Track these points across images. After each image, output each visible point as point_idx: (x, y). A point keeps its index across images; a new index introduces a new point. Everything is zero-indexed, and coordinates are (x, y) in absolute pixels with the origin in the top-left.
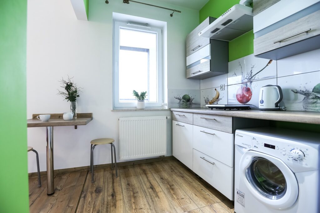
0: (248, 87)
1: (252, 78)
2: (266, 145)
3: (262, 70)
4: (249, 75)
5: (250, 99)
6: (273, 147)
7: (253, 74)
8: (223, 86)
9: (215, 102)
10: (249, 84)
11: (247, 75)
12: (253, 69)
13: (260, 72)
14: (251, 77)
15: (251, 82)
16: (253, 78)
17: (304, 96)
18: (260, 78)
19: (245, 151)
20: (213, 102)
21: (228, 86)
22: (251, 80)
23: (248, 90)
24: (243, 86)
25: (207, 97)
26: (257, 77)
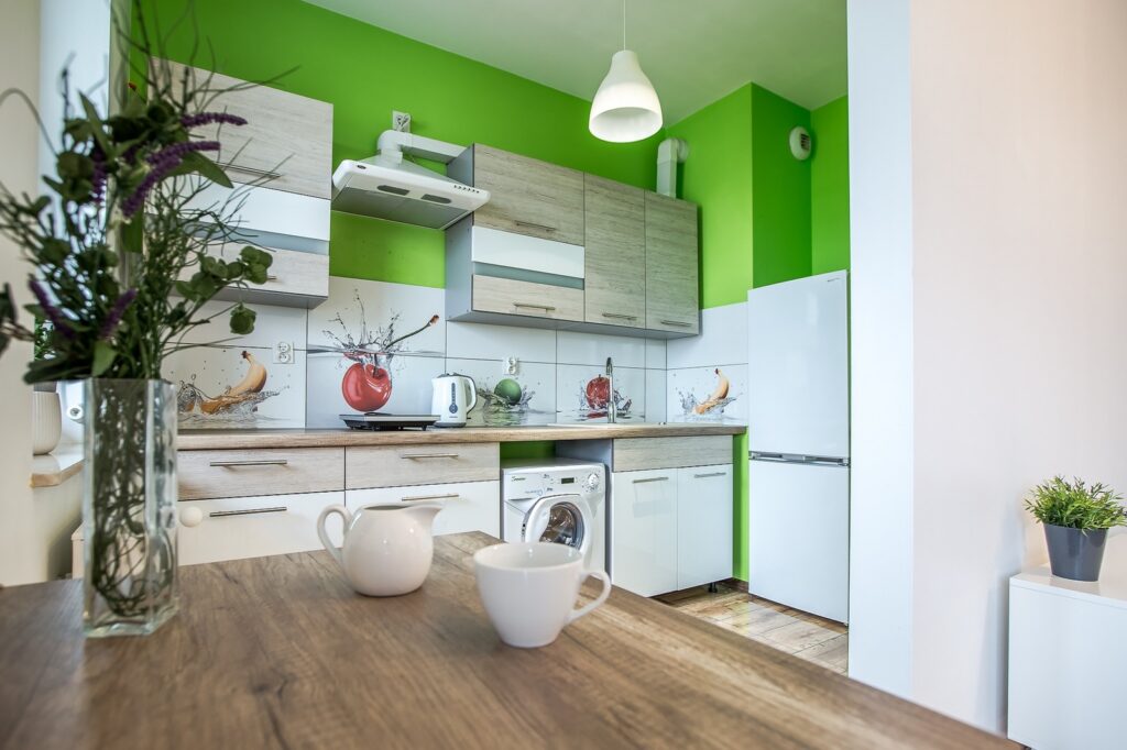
0: (381, 366)
1: (392, 344)
3: (417, 332)
4: (385, 337)
5: (387, 399)
6: (571, 480)
7: (395, 336)
8: (289, 349)
9: (238, 402)
10: (383, 358)
11: (380, 335)
12: (396, 322)
13: (412, 334)
14: (388, 343)
15: (390, 356)
16: (395, 346)
17: (487, 402)
18: (413, 350)
19: (528, 505)
20: (228, 406)
21: (309, 351)
22: (389, 349)
23: (380, 375)
24: (367, 361)
25: (188, 381)
26: (404, 345)
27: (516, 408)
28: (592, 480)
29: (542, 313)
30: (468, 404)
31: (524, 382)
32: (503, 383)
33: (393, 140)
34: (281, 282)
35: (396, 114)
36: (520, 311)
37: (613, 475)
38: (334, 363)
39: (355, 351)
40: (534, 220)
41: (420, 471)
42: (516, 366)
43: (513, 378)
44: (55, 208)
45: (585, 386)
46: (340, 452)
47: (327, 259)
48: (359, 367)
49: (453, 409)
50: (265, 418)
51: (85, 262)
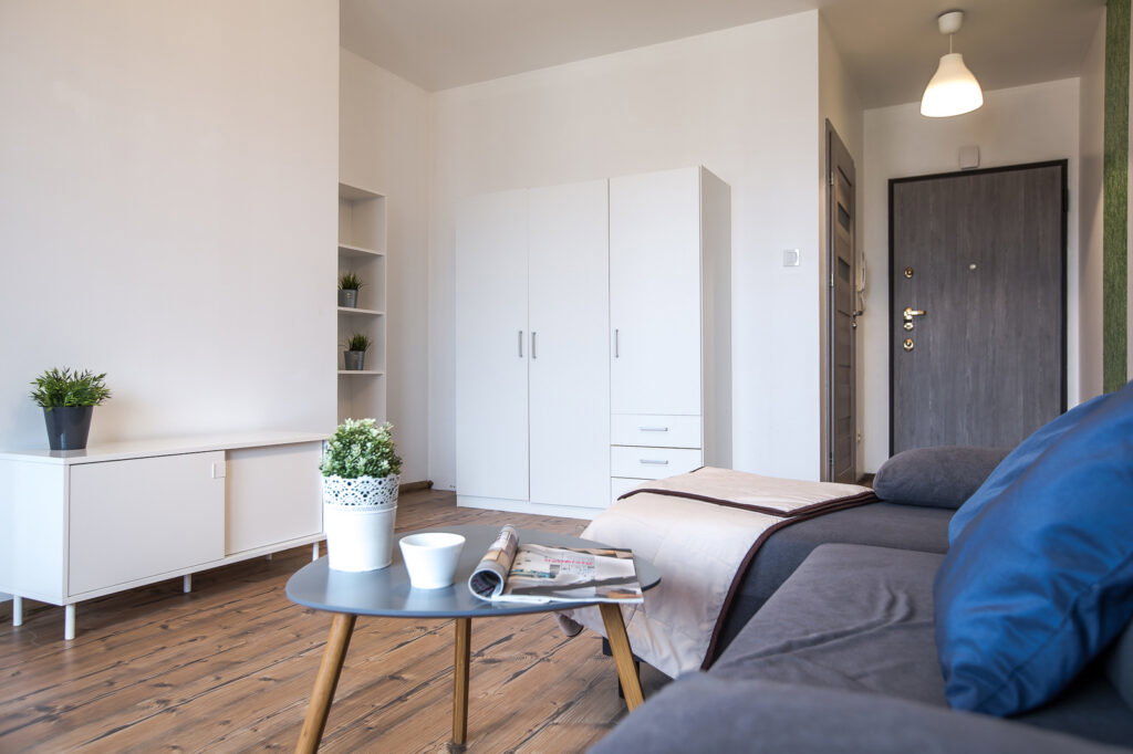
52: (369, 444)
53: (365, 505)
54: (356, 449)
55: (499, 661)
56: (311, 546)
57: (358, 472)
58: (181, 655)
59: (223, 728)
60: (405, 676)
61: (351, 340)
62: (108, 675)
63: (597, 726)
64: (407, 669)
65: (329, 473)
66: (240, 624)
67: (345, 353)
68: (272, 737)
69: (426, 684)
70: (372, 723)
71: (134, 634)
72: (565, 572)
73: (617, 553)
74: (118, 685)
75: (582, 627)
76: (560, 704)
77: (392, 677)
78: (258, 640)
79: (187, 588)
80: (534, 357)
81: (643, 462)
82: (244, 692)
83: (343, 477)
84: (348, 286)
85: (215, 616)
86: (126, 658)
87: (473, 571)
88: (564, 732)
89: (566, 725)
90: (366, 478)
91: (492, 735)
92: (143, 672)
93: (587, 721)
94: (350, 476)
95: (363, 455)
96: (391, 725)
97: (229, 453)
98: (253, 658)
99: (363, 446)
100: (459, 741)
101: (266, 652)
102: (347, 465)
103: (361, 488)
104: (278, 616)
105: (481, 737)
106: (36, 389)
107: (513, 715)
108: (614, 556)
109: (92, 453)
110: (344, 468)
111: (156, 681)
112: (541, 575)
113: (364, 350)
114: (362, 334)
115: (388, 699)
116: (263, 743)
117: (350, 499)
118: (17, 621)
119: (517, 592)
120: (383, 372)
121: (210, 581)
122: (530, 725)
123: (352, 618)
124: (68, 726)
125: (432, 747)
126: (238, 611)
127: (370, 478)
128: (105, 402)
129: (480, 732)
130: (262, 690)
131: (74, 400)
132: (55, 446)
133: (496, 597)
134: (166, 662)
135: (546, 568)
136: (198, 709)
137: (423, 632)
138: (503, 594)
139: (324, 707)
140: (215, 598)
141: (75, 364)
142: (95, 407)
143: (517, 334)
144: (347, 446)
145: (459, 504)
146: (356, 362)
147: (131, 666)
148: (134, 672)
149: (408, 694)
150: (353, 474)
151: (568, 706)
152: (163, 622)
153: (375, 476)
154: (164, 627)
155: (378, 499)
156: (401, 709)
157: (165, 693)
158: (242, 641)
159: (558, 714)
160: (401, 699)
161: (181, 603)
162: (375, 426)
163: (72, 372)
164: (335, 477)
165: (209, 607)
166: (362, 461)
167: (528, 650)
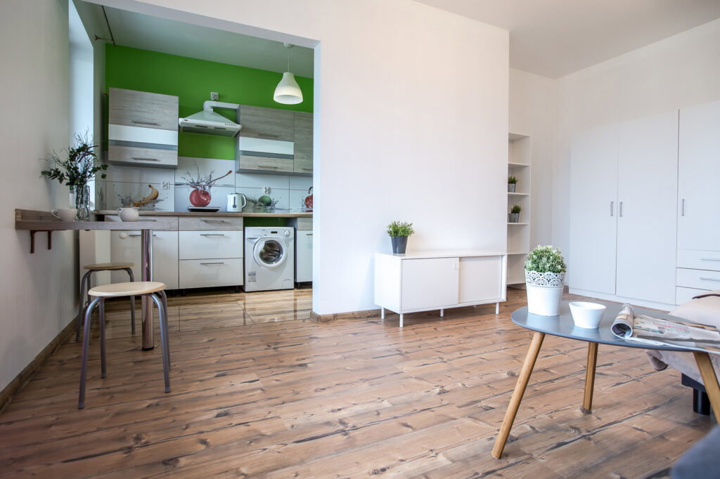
0: (206, 191)
1: (211, 182)
2: (272, 232)
3: (222, 177)
4: (208, 179)
5: (209, 202)
6: (276, 232)
7: (212, 179)
8: (168, 184)
9: (147, 203)
10: (207, 187)
11: (206, 179)
12: (213, 173)
13: (220, 178)
14: (209, 181)
15: (210, 187)
16: (213, 182)
17: (253, 204)
18: (220, 184)
19: (256, 241)
20: (143, 204)
21: (176, 185)
22: (210, 184)
23: (206, 194)
24: (200, 188)
25: (128, 195)
26: (217, 182)
27: (269, 207)
28: (287, 233)
29: (273, 170)
30: (243, 205)
31: (273, 196)
32: (263, 197)
33: (208, 105)
34: (158, 161)
35: (212, 93)
36: (261, 169)
37: (298, 232)
38: (187, 189)
39: (194, 185)
40: (269, 133)
41: (208, 226)
42: (269, 190)
43: (268, 195)
44: (69, 162)
45: (304, 199)
46: (176, 218)
47: (177, 152)
48: (197, 191)
49: (235, 206)
50: (158, 209)
51: (73, 169)
52: (551, 257)
53: (548, 285)
54: (544, 260)
55: (606, 375)
56: (495, 304)
57: (545, 270)
58: (444, 341)
59: (467, 374)
60: (552, 371)
61: (512, 207)
62: (418, 343)
63: (679, 423)
64: (552, 368)
65: (531, 270)
66: (467, 334)
67: (509, 214)
68: (489, 383)
69: (564, 377)
70: (538, 389)
71: (424, 330)
72: (670, 332)
73: (705, 327)
74: (422, 348)
75: (667, 366)
76: (650, 405)
77: (544, 370)
78: (475, 342)
79: (442, 315)
80: (621, 216)
81: (702, 279)
82: (475, 361)
83: (538, 271)
84: (512, 181)
85: (456, 328)
86: (423, 338)
87: (612, 323)
88: (654, 420)
89: (655, 417)
90: (549, 273)
91: (605, 410)
92: (431, 345)
93: (670, 418)
94: (541, 271)
95: (548, 262)
96: (547, 391)
97: (460, 258)
98: (475, 348)
99: (548, 258)
100: (587, 408)
101: (480, 347)
102: (540, 267)
103: (547, 277)
104: (483, 332)
105: (600, 409)
106: (388, 229)
107: (618, 403)
108: (703, 328)
109: (408, 254)
110: (538, 267)
111: (438, 349)
112: (654, 331)
113: (518, 213)
114: (518, 205)
115: (544, 379)
116: (486, 384)
117: (541, 282)
118: (383, 317)
119: (639, 337)
120: (529, 223)
121: (453, 313)
122: (631, 411)
123: (543, 335)
124: (408, 359)
125: (571, 407)
126: (465, 327)
127: (552, 273)
128: (412, 235)
129: (599, 407)
130: (481, 363)
131: (402, 234)
132: (395, 252)
133: (627, 337)
134: (439, 343)
135: (656, 328)
136: (455, 364)
137: (558, 353)
138: (632, 336)
139: (529, 372)
140: (454, 320)
141: (402, 220)
142: (409, 237)
143: (610, 204)
144: (540, 258)
145: (570, 292)
146: (515, 218)
147: (427, 342)
148: (428, 344)
149: (556, 379)
150: (544, 270)
151: (655, 408)
152: (434, 327)
153: (554, 272)
154: (436, 329)
155: (556, 283)
156: (551, 386)
157: (441, 355)
158: (468, 341)
159: (649, 410)
160: (551, 381)
161: (440, 320)
162: (554, 249)
163: (400, 223)
164: (533, 271)
165: (452, 324)
166: (548, 265)
167: (624, 373)
